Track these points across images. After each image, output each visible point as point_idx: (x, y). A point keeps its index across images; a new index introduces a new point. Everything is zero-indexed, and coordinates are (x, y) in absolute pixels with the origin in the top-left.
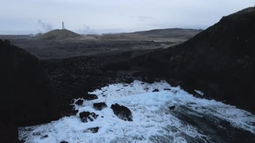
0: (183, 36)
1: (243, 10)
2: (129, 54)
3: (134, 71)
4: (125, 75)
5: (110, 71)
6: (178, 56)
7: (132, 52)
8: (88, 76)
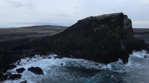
0: (53, 29)
1: (87, 18)
2: (27, 40)
3: (33, 50)
4: (28, 52)
5: (18, 51)
6: (58, 39)
7: (29, 39)
8: (3, 55)
